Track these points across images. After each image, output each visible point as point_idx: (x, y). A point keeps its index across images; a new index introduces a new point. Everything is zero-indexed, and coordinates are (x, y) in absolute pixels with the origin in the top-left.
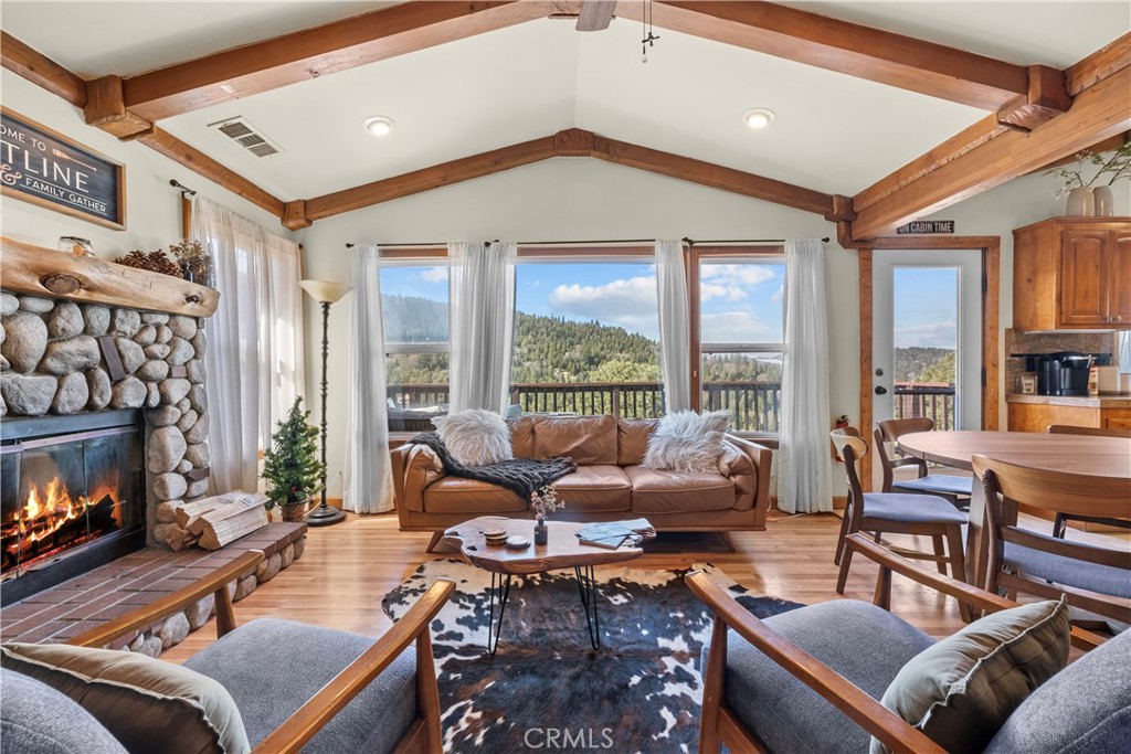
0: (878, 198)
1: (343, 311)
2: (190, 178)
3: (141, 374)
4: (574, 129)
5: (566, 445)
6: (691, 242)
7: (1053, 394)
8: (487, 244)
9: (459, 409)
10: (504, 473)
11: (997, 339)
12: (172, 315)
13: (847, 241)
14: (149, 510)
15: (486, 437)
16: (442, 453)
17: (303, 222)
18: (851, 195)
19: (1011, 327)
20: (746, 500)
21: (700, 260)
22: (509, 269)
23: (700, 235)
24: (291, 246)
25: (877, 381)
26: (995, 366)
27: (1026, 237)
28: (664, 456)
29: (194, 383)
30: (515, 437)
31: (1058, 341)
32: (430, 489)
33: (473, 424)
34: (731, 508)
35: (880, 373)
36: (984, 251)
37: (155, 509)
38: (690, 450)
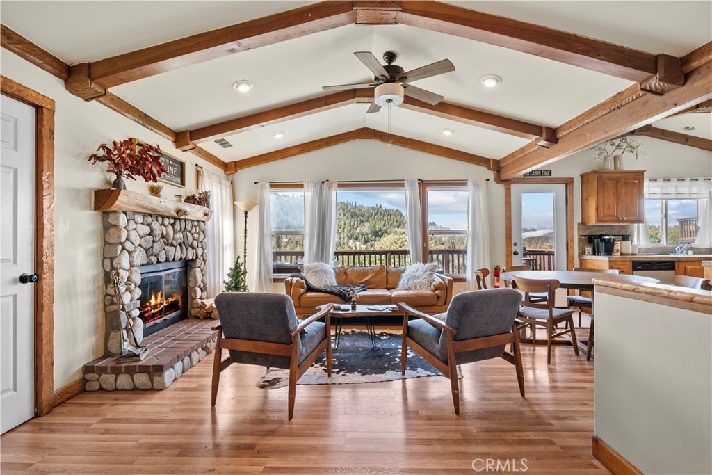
0: (507, 163)
1: (254, 215)
2: (202, 162)
3: (192, 246)
4: (365, 128)
5: (361, 280)
6: (422, 181)
7: (598, 255)
8: (323, 182)
9: (309, 263)
10: (335, 290)
11: (573, 228)
12: (198, 221)
13: (499, 180)
14: (189, 303)
15: (324, 275)
16: (306, 281)
17: (234, 171)
18: (498, 158)
19: (580, 221)
20: (441, 301)
21: (427, 189)
22: (334, 193)
23: (426, 177)
24: (228, 183)
25: (514, 249)
26: (572, 241)
27: (585, 178)
28: (407, 283)
29: (204, 250)
30: (338, 275)
31: (604, 229)
32: (303, 296)
33: (318, 269)
34: (435, 305)
35: (515, 244)
36: (566, 184)
37: (192, 303)
38: (419, 280)
